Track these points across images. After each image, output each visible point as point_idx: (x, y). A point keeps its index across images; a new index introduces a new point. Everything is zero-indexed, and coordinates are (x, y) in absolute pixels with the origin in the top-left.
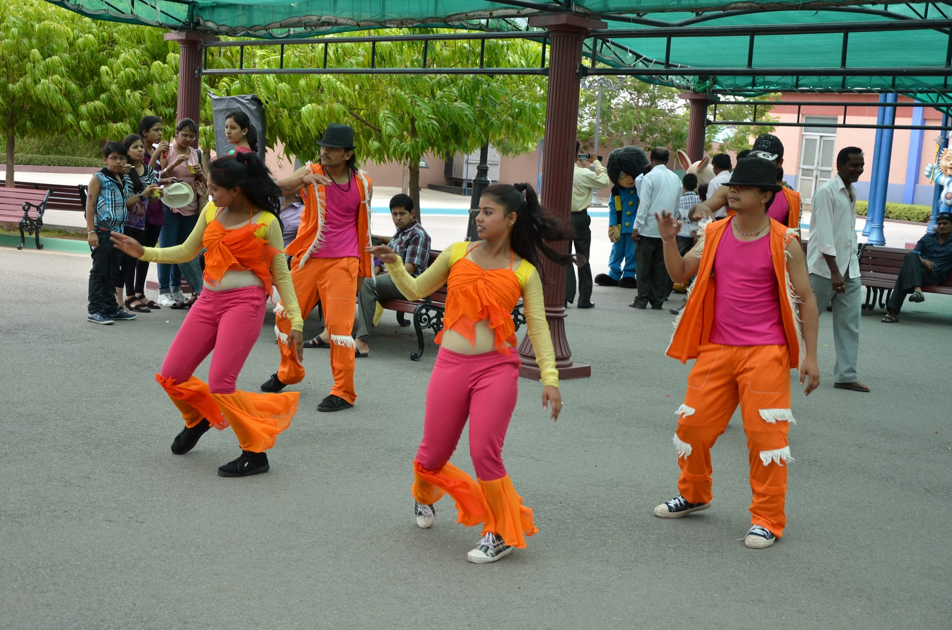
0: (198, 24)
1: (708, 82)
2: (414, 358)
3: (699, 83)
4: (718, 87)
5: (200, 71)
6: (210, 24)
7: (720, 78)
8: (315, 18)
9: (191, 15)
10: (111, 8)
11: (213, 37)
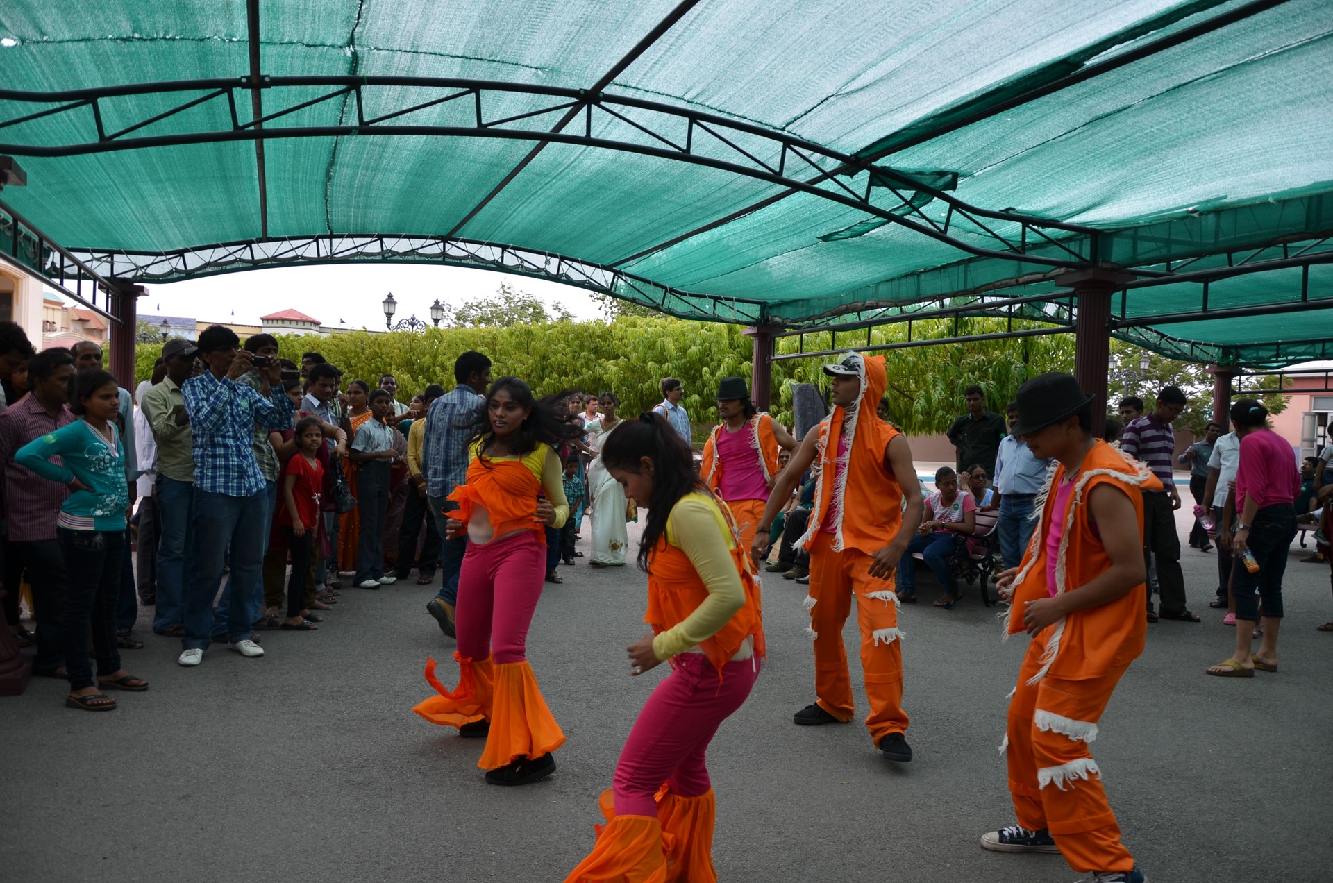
0: (767, 320)
1: (1231, 356)
2: (948, 607)
3: (1223, 357)
4: (1241, 361)
5: (769, 358)
6: (777, 319)
7: (1243, 352)
8: (860, 304)
9: (763, 313)
10: (697, 310)
11: (780, 329)
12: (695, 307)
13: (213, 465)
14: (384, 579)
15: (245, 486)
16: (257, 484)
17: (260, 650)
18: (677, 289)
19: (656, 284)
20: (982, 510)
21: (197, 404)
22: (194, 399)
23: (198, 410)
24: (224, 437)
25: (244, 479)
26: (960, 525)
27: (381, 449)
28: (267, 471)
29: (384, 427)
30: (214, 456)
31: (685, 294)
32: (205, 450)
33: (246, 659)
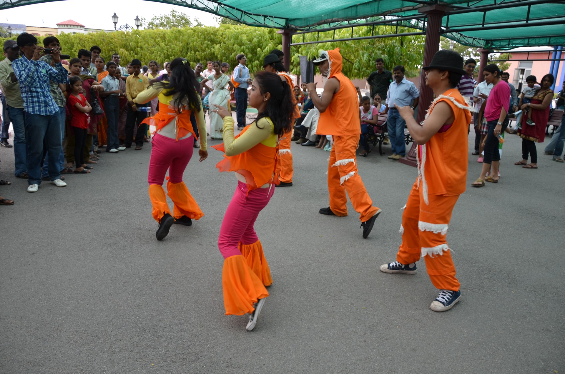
0: (289, 27)
1: (489, 45)
3: (486, 45)
4: (493, 46)
5: (290, 45)
6: (293, 26)
7: (495, 43)
8: (330, 20)
9: (286, 23)
10: (256, 22)
11: (294, 31)
12: (256, 20)
13: (32, 101)
14: (120, 148)
15: (49, 111)
16: (54, 109)
17: (64, 184)
18: (248, 12)
19: (238, 9)
20: (381, 114)
21: (20, 73)
22: (18, 70)
23: (21, 76)
24: (35, 88)
25: (48, 107)
26: (371, 121)
27: (114, 90)
28: (59, 102)
29: (114, 79)
30: (32, 97)
31: (251, 14)
32: (27, 94)
33: (59, 188)
